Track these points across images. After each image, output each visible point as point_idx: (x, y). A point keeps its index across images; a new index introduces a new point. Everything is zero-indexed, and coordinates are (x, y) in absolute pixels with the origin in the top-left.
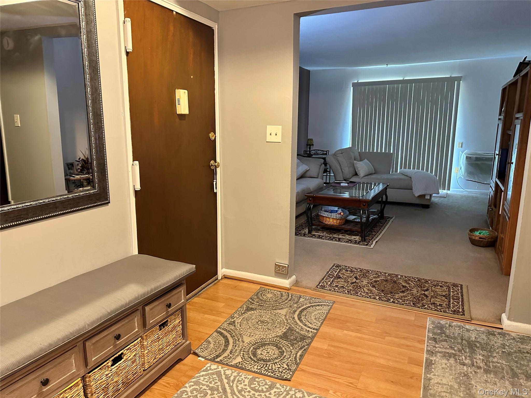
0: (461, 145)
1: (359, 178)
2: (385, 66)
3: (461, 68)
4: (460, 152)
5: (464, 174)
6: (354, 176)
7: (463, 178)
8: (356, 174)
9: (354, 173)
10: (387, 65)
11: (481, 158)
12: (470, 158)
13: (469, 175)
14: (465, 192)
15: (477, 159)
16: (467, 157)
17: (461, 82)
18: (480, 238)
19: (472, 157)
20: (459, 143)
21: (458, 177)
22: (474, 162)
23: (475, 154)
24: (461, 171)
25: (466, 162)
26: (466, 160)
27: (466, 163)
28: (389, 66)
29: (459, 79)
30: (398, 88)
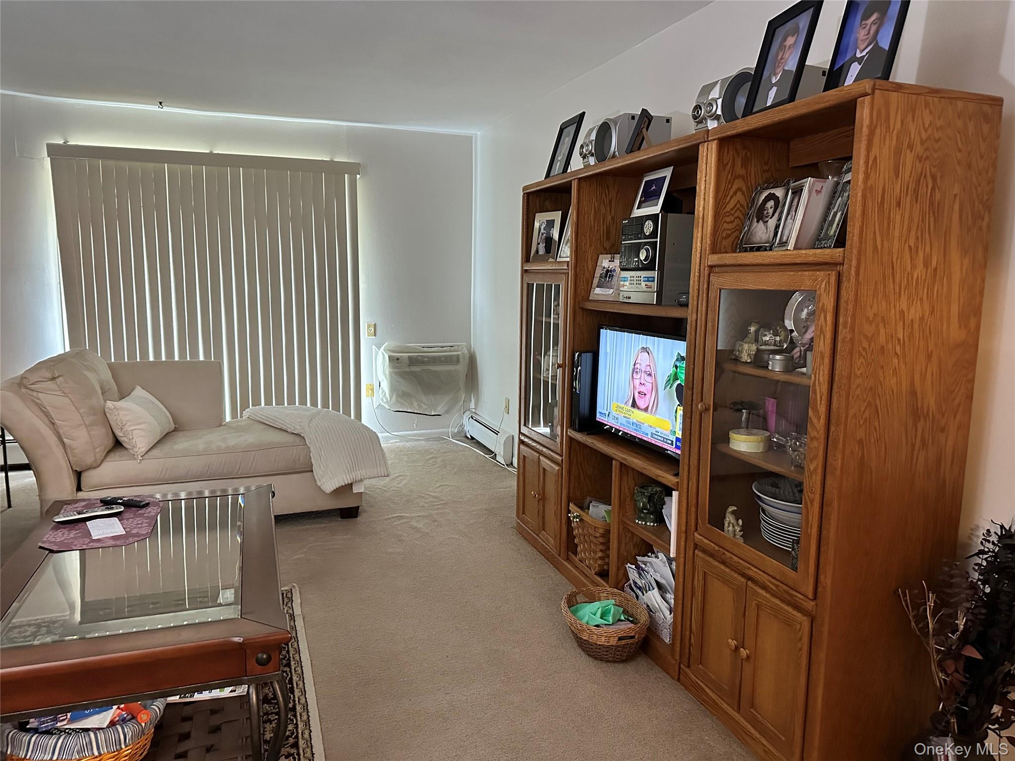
0: (373, 330)
1: (133, 457)
2: (155, 108)
3: (353, 140)
4: (374, 347)
5: (391, 398)
6: (112, 454)
7: (387, 407)
8: (118, 444)
9: (110, 443)
10: (161, 103)
11: (420, 358)
12: (398, 359)
13: (400, 400)
14: (392, 438)
15: (413, 361)
16: (391, 359)
17: (358, 176)
18: (620, 639)
19: (401, 356)
20: (369, 326)
21: (375, 407)
22: (408, 370)
23: (406, 351)
24: (381, 392)
25: (391, 370)
26: (390, 366)
27: (390, 373)
28: (166, 109)
29: (353, 169)
30: (198, 176)
